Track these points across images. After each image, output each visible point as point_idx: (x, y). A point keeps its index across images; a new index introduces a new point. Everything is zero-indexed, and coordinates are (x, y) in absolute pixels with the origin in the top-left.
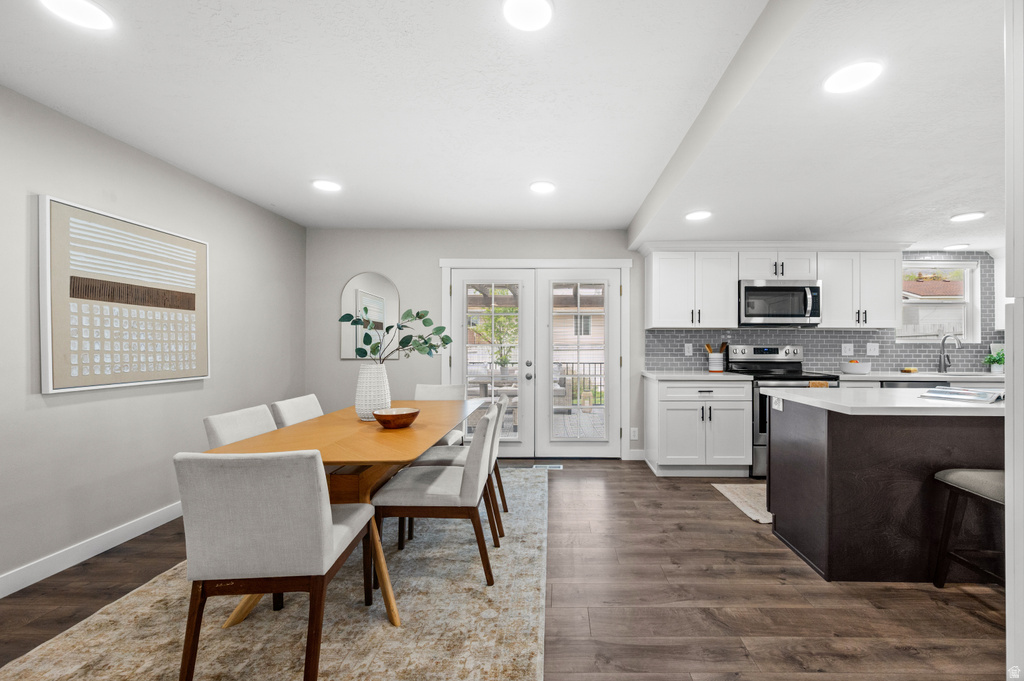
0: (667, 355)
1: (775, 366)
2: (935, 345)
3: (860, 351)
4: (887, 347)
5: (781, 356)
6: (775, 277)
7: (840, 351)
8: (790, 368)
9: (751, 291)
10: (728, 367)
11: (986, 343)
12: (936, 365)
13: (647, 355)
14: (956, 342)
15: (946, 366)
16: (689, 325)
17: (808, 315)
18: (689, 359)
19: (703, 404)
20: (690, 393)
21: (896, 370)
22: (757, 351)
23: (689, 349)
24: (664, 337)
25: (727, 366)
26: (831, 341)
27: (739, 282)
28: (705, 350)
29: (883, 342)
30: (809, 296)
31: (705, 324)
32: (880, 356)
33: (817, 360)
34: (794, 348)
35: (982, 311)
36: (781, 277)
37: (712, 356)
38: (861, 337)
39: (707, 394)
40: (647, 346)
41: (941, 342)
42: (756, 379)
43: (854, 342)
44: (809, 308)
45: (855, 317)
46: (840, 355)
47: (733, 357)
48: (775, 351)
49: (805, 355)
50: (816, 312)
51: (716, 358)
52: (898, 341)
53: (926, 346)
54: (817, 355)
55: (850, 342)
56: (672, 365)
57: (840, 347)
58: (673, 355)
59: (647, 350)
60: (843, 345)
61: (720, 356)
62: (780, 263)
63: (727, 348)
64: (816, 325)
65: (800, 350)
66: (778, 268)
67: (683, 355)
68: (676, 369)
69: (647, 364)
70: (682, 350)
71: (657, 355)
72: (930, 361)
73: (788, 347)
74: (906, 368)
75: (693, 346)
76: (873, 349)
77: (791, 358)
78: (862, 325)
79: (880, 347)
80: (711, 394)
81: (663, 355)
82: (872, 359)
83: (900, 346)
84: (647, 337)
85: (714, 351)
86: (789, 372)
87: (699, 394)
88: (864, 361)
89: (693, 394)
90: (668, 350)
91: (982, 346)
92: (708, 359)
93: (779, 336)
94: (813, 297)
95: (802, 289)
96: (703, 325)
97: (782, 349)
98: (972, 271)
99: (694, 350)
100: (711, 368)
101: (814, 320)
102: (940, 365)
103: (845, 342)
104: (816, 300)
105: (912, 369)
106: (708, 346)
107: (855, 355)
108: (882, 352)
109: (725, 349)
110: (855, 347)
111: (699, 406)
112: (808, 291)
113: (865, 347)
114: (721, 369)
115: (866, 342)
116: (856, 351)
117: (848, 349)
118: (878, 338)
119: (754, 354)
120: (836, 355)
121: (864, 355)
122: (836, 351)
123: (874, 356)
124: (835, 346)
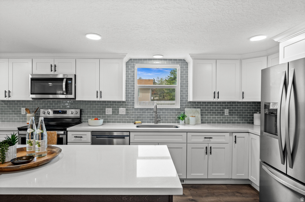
0: (12, 114)
3: (115, 112)
4: (130, 110)
6: (52, 73)
7: (105, 112)
11: (183, 108)
22: (55, 112)
23: (24, 111)
24: (10, 104)
26: (101, 107)
29: (128, 107)
32: (126, 115)
34: (75, 110)
38: (116, 105)
43: (113, 107)
46: (105, 114)
47: (41, 115)
48: (65, 112)
52: (136, 106)
55: (110, 107)
56: (15, 119)
57: (105, 110)
58: (15, 114)
60: (106, 109)
65: (79, 112)
66: (54, 68)
67: (21, 114)
68: (17, 122)
70: (20, 111)
71: (7, 114)
73: (72, 110)
76: (122, 111)
77: (74, 116)
79: (126, 110)
83: (137, 109)
91: (180, 109)
97: (68, 111)
103: (108, 107)
107: (113, 115)
108: (127, 112)
110: (113, 110)
113: (118, 110)
115: (119, 107)
116: (113, 112)
117: (109, 111)
118: (125, 105)
119: (53, 113)
120: (103, 114)
121: (118, 114)
122: (103, 112)
123: (123, 115)
124: (102, 109)
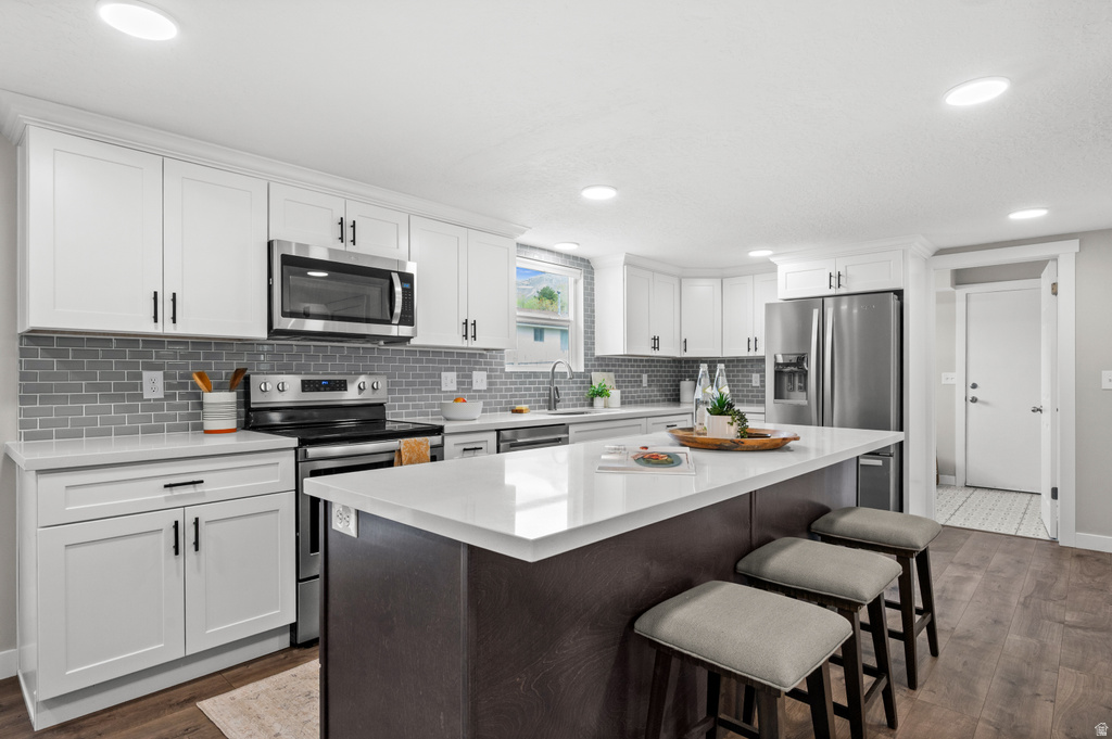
1: (342, 411)
2: (545, 374)
3: (465, 381)
4: (495, 377)
5: (351, 395)
6: (340, 246)
7: (440, 383)
8: (365, 414)
9: (296, 264)
10: (253, 419)
11: (588, 371)
12: (545, 401)
13: (23, 400)
14: (567, 370)
15: (556, 401)
16: (149, 328)
17: (396, 321)
18: (155, 405)
19: (177, 515)
20: (146, 492)
21: (505, 410)
22: (307, 386)
23: (153, 384)
24: (77, 354)
25: (247, 416)
26: (427, 368)
27: (270, 245)
28: (195, 386)
29: (491, 370)
30: (398, 289)
31: (188, 326)
32: (489, 390)
33: (407, 399)
34: (373, 379)
35: (585, 332)
36: (350, 248)
37: (210, 398)
38: (465, 360)
39: (189, 490)
40: (23, 376)
41: (550, 370)
42: (303, 443)
43: (458, 370)
44: (398, 310)
45: (462, 329)
46: (440, 390)
47: (257, 398)
48: (341, 386)
49: (390, 391)
50: (408, 318)
51: (221, 401)
52: (508, 369)
53: (535, 374)
54: (407, 391)
55: (451, 370)
57: (440, 377)
58: (107, 398)
59: (24, 389)
60: (443, 374)
61: (228, 397)
62: (348, 223)
63: (247, 380)
64: (408, 339)
65: (382, 383)
66: (346, 230)
69: (23, 425)
70: (135, 387)
71: (59, 400)
72: (540, 395)
73: (362, 378)
74: (518, 407)
75: (166, 377)
76: (480, 380)
77: (369, 397)
78: (471, 344)
79: (489, 377)
80: (199, 489)
81: (76, 399)
82: (480, 395)
83: (510, 375)
84: (23, 353)
85: (219, 388)
86: (365, 422)
87: (168, 493)
88: (471, 398)
89: (154, 495)
90: (97, 387)
91: (584, 375)
92: (201, 405)
93: (348, 358)
94: (403, 289)
95: (386, 275)
96: (185, 327)
97: (353, 382)
98: (576, 282)
99: (168, 386)
100: (210, 425)
101: (405, 331)
102: (550, 401)
103: (446, 370)
104: (408, 294)
105: (524, 407)
106: (201, 376)
107: (458, 391)
108: (490, 384)
109: (241, 382)
110: (458, 376)
111: (165, 521)
112: (396, 278)
113: (470, 377)
114: (232, 424)
115: (471, 370)
116: (459, 383)
117: (449, 380)
118: (486, 363)
119: (303, 391)
120: (433, 391)
121: (469, 390)
122: (433, 383)
123: (480, 391)
124: (432, 376)
